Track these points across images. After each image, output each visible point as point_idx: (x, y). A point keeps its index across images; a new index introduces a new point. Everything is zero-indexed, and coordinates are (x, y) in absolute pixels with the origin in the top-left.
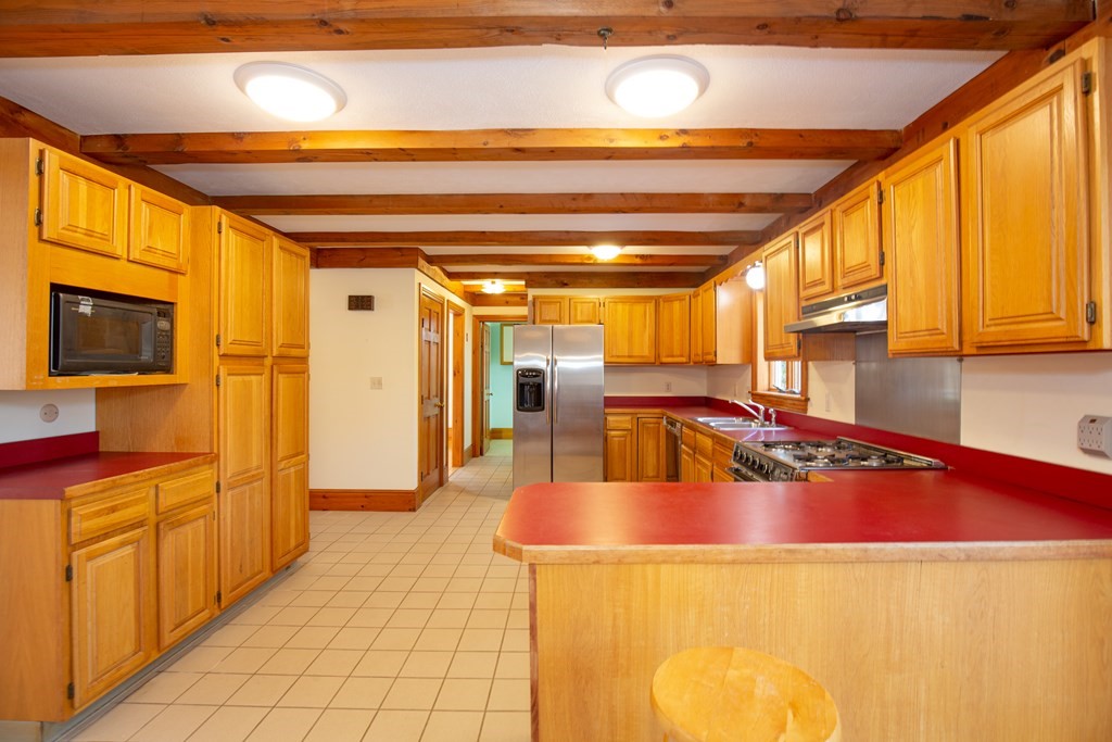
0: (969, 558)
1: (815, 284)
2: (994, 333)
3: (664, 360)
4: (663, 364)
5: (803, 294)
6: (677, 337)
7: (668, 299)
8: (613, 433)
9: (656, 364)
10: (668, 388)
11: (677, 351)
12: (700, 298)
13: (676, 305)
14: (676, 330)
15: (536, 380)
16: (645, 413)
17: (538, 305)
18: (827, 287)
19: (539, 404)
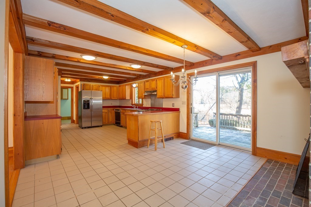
0: (166, 113)
1: (147, 89)
2: (167, 96)
3: (112, 98)
4: (112, 99)
5: (145, 90)
6: (115, 94)
7: (113, 87)
8: (103, 113)
9: (110, 99)
10: (112, 104)
11: (115, 97)
12: (121, 87)
13: (115, 88)
14: (115, 93)
15: (88, 102)
16: (109, 109)
17: (85, 86)
18: (149, 89)
19: (88, 108)
